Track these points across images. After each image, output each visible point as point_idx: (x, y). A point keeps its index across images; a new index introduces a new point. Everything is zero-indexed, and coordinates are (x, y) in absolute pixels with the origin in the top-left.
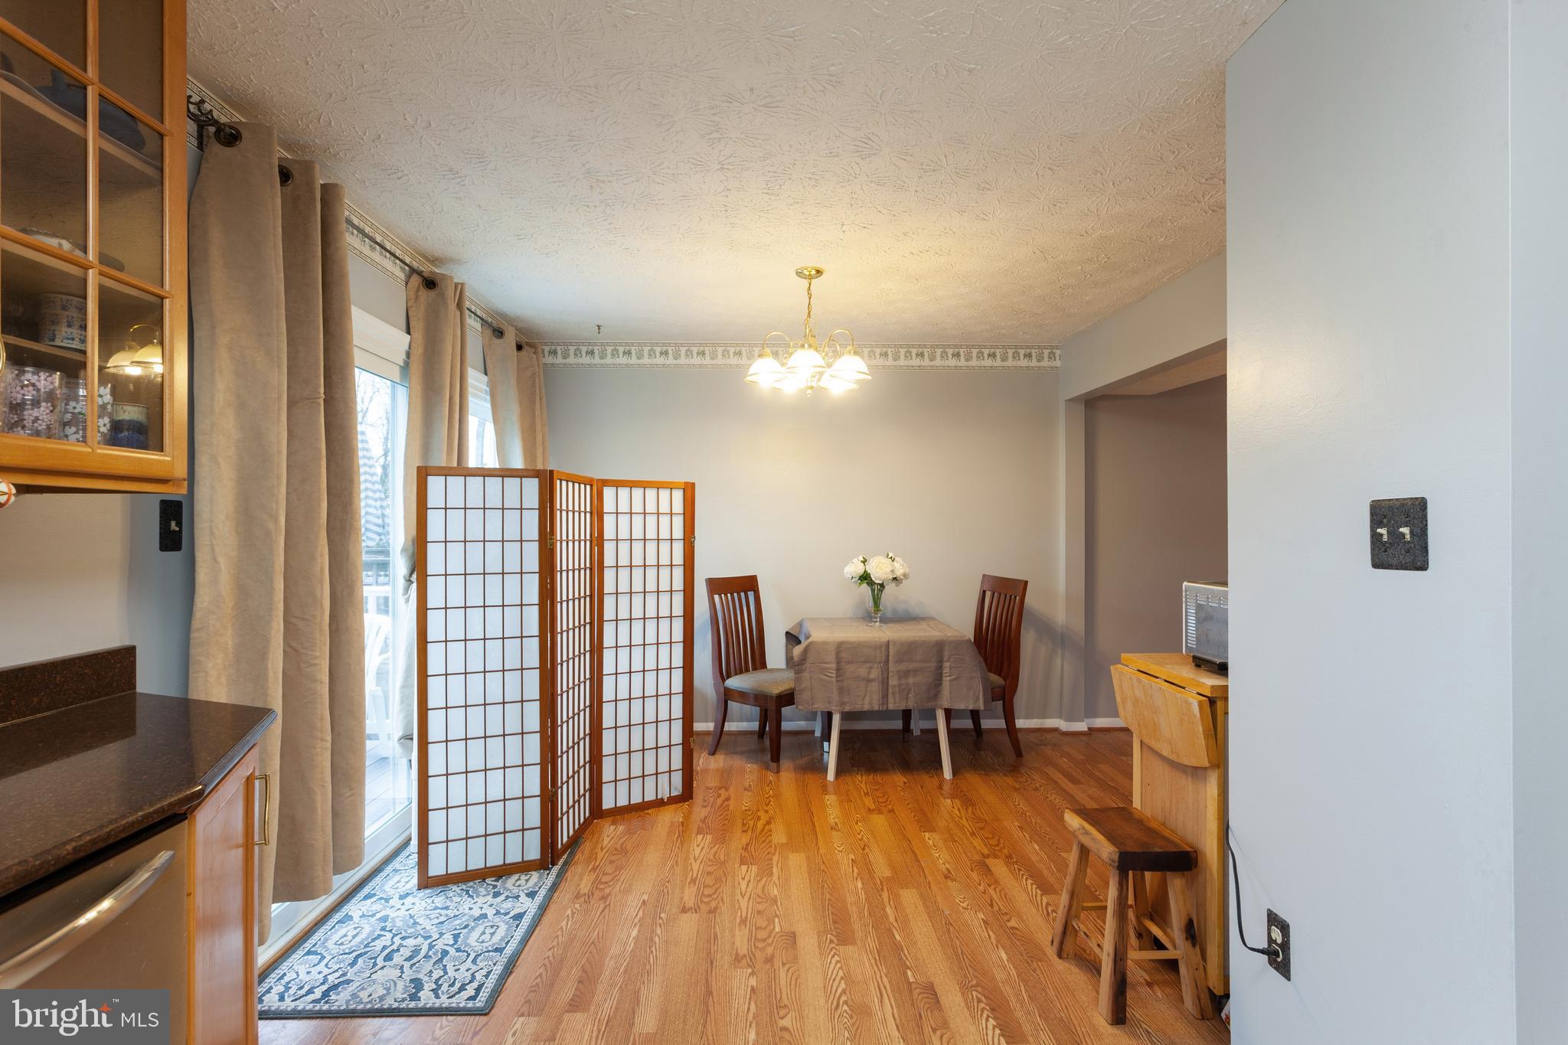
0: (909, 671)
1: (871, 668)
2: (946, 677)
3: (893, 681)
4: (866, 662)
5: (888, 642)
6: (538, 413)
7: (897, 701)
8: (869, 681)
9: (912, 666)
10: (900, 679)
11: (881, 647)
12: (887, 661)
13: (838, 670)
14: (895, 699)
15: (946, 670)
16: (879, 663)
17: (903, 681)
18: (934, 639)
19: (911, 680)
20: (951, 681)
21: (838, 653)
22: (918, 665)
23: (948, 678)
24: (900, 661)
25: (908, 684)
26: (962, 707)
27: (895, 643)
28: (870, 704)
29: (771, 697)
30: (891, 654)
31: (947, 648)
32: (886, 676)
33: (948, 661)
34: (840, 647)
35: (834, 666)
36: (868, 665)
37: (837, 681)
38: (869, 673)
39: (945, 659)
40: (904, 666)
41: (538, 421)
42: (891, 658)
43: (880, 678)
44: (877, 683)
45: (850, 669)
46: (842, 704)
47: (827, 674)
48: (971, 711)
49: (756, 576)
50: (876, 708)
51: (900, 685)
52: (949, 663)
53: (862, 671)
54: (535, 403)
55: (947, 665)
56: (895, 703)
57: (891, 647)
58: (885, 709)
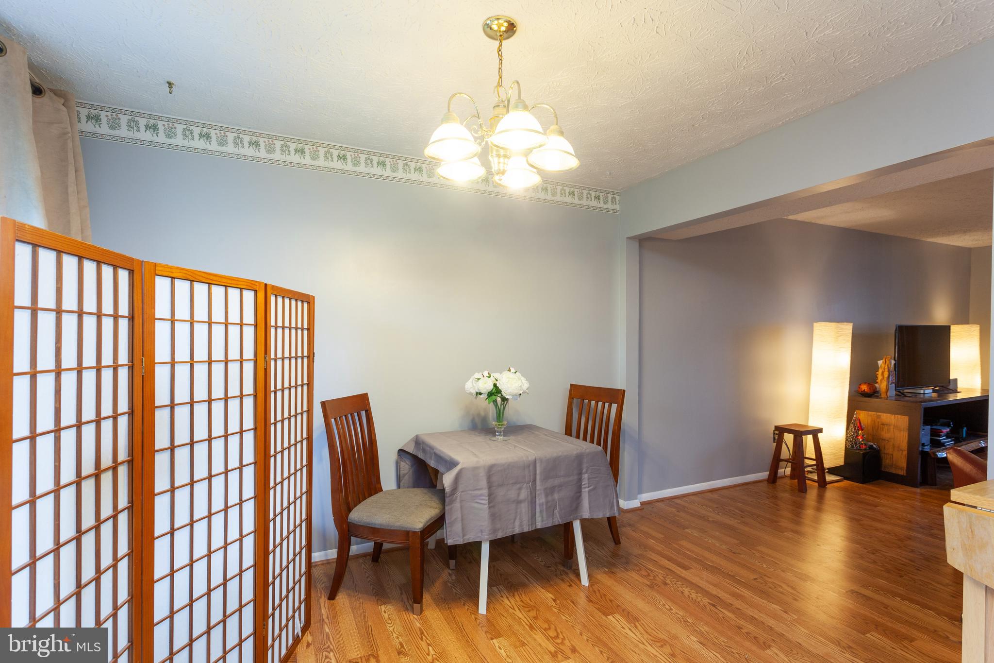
0: (554, 487)
1: (520, 489)
2: (585, 488)
3: (541, 499)
4: (516, 483)
5: (535, 461)
6: (72, 189)
7: (545, 519)
8: (519, 502)
9: (557, 482)
10: (547, 496)
11: (529, 466)
12: (535, 480)
13: (490, 495)
14: (542, 517)
15: (585, 482)
16: (528, 482)
17: (550, 498)
18: (575, 453)
19: (556, 496)
20: (589, 492)
21: (489, 478)
22: (562, 480)
23: (587, 489)
24: (546, 478)
25: (554, 500)
26: (601, 516)
27: (541, 460)
28: (521, 525)
29: (414, 533)
30: (538, 472)
31: (585, 460)
32: (534, 494)
33: (586, 473)
34: (491, 471)
35: (485, 492)
36: (518, 486)
37: (490, 508)
38: (519, 495)
39: (584, 471)
40: (550, 483)
41: (73, 199)
42: (538, 477)
43: (529, 498)
44: (526, 503)
45: (500, 493)
46: (494, 531)
47: (477, 501)
48: (608, 518)
49: (367, 393)
50: (526, 529)
51: (547, 502)
52: (587, 475)
53: (512, 494)
54: (67, 175)
55: (585, 476)
56: (542, 521)
57: (538, 465)
58: (534, 529)
